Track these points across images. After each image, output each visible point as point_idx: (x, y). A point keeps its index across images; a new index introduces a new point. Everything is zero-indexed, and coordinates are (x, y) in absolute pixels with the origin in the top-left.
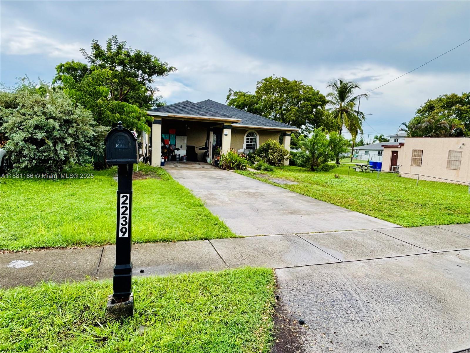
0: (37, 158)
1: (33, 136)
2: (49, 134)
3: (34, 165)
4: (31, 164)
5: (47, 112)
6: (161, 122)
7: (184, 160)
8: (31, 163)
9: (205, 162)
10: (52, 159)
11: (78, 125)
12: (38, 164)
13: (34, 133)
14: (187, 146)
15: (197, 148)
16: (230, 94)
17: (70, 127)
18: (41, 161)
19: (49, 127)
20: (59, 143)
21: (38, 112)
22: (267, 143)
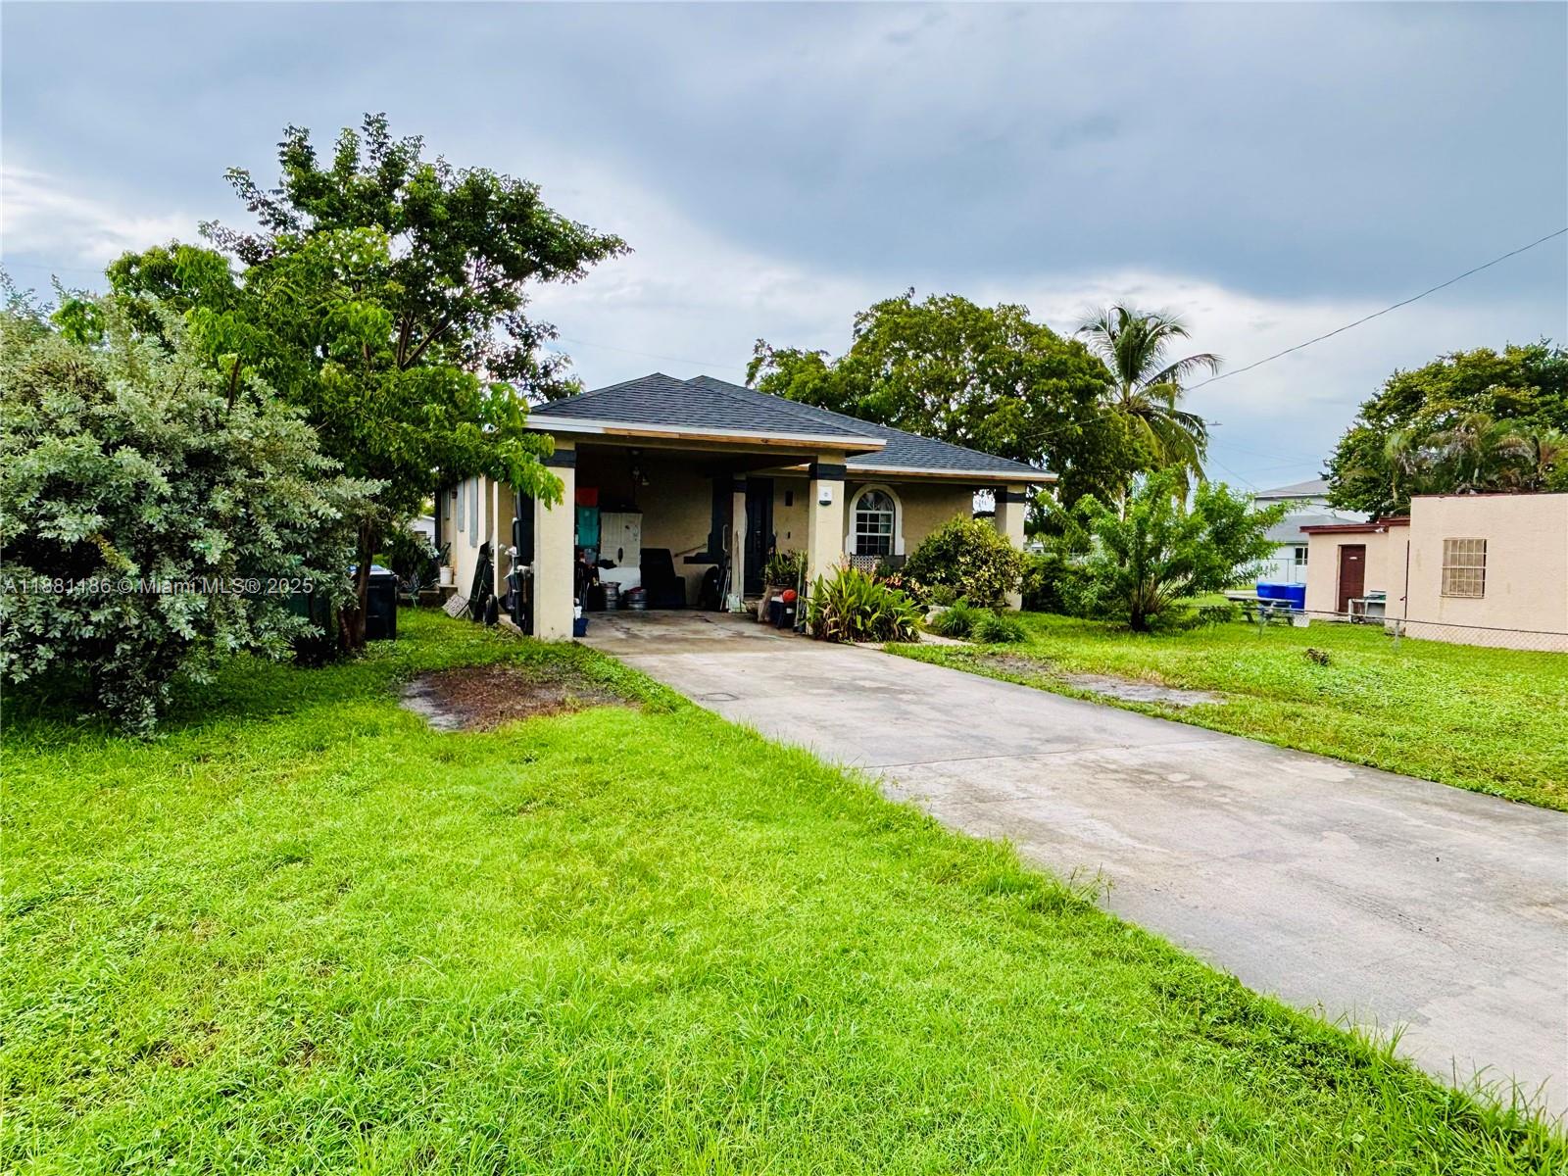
0: (58, 635)
1: (39, 531)
2: (117, 518)
3: (41, 668)
4: (26, 666)
5: (103, 419)
6: (574, 458)
7: (636, 606)
8: (27, 659)
9: (717, 610)
10: (130, 637)
11: (255, 473)
12: (61, 665)
13: (43, 517)
14: (643, 552)
15: (676, 555)
16: (759, 361)
17: (212, 483)
18: (75, 649)
19: (119, 487)
20: (167, 559)
21: (61, 417)
22: (951, 528)
